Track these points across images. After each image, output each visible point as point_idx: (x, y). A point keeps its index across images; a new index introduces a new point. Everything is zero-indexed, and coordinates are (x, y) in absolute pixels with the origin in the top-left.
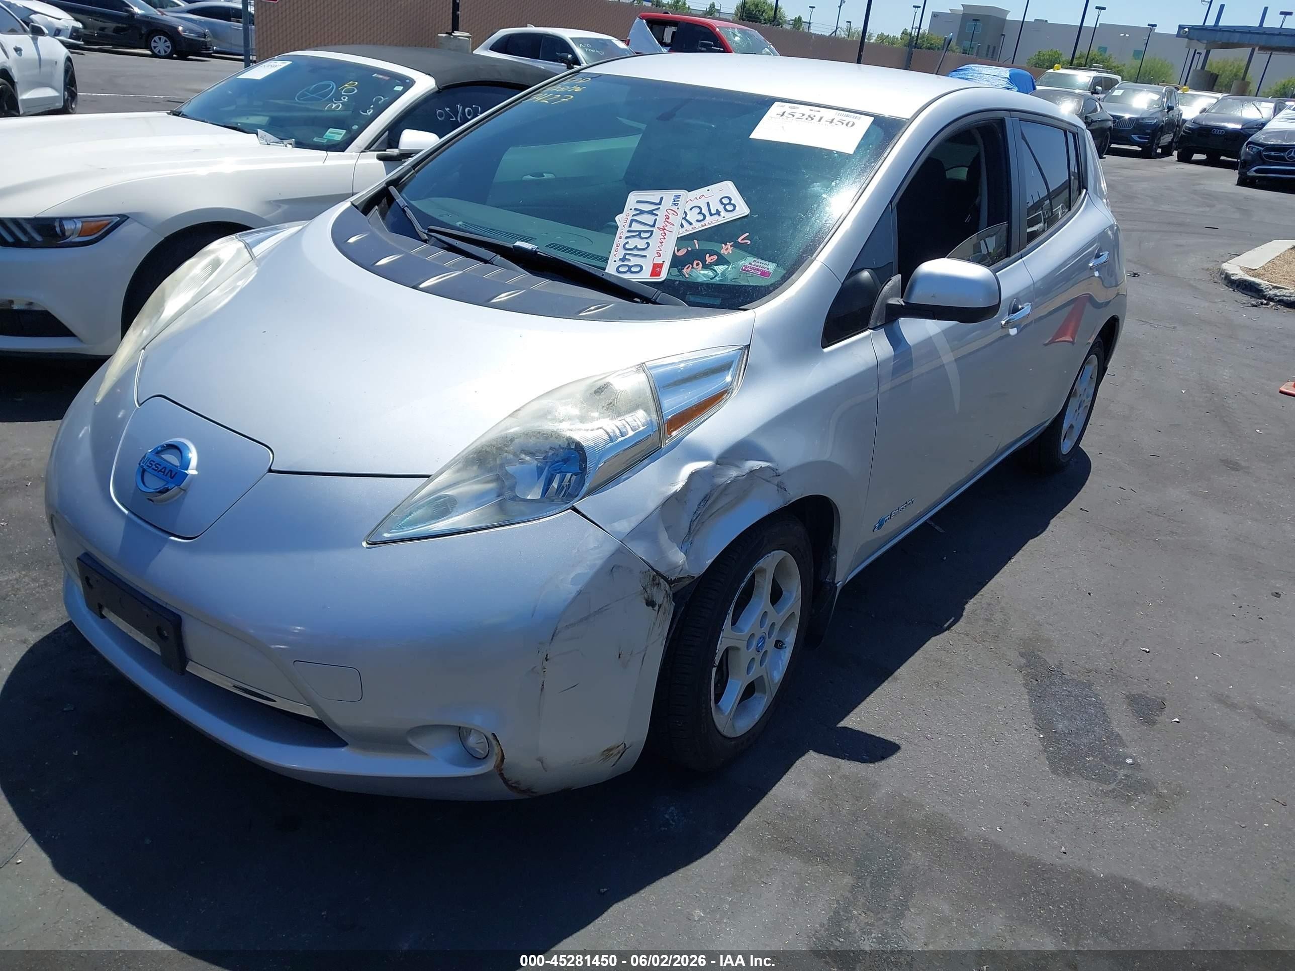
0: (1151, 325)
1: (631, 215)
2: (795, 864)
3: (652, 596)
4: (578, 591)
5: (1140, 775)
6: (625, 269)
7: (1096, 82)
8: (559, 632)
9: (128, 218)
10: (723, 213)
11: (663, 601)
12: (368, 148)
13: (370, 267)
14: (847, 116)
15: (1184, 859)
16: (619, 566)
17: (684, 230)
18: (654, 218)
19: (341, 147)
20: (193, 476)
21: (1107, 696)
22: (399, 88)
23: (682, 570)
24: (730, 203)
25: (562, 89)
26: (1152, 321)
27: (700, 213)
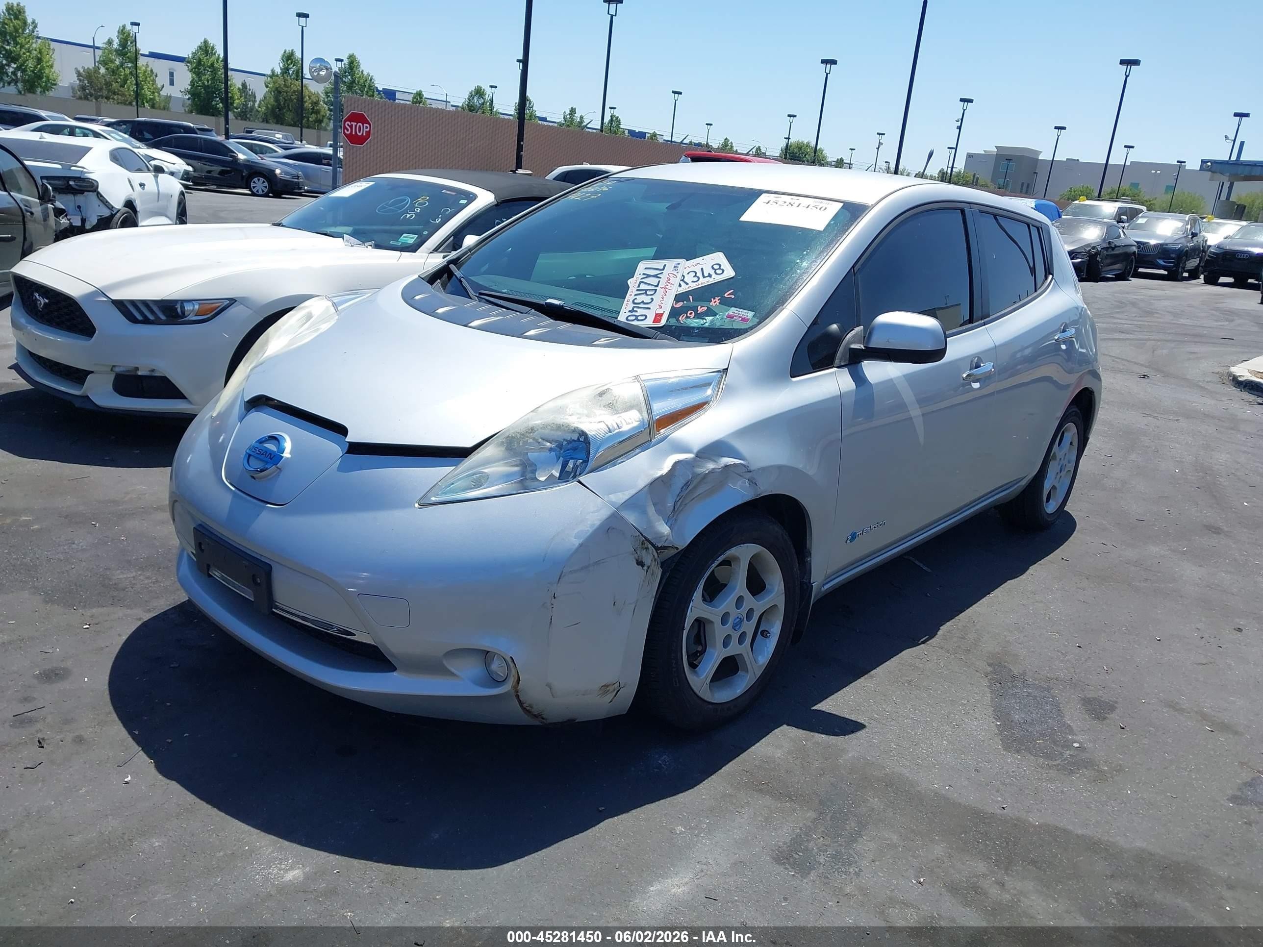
0: (1155, 417)
1: (640, 278)
2: (768, 800)
3: (642, 558)
4: (579, 544)
5: (1083, 756)
6: (634, 318)
7: (1121, 212)
8: (565, 575)
9: (236, 301)
10: (714, 276)
11: (651, 564)
12: (436, 250)
13: (433, 314)
14: (821, 203)
15: (1115, 816)
16: (613, 529)
17: (681, 288)
18: (658, 280)
19: (413, 248)
20: (287, 458)
21: (1064, 698)
22: (463, 202)
23: (667, 539)
24: (720, 269)
25: (593, 190)
26: (1156, 415)
27: (695, 276)
